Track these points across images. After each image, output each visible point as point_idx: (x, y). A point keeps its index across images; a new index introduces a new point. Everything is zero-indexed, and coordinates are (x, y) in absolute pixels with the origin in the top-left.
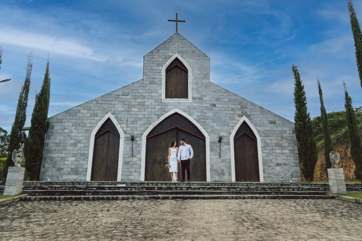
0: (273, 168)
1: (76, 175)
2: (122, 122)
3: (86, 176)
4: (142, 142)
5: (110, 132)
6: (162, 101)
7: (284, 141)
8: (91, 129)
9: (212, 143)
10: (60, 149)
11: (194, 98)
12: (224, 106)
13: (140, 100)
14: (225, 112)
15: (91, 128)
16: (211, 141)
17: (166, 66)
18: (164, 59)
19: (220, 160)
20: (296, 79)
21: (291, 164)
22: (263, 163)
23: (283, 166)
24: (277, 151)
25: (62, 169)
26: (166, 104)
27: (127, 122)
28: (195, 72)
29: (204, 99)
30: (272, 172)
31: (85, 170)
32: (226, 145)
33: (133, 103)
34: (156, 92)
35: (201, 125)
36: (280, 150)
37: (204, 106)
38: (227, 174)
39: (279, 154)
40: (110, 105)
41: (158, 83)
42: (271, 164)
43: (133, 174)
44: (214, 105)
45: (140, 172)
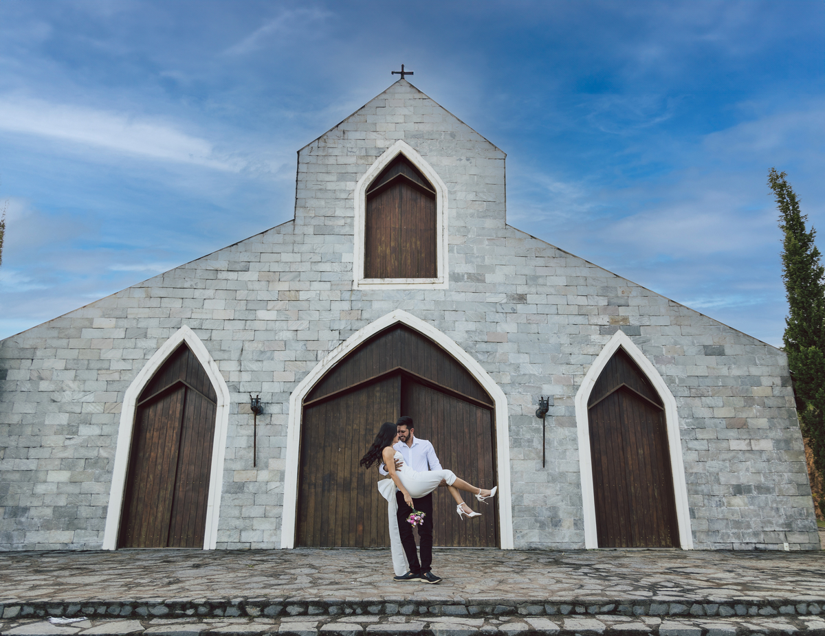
0: (724, 500)
1: (68, 529)
2: (226, 356)
3: (101, 533)
4: (288, 418)
5: (187, 388)
6: (355, 287)
7: (756, 409)
8: (126, 378)
9: (516, 420)
10: (20, 445)
11: (455, 278)
12: (552, 299)
13: (284, 286)
14: (557, 318)
15: (126, 376)
16: (513, 412)
17: (368, 178)
18: (362, 157)
19: (543, 476)
20: (785, 209)
21: (784, 486)
22: (687, 483)
23: (755, 493)
24: (735, 445)
25: (26, 509)
26: (365, 295)
27: (241, 354)
28: (460, 195)
29: (489, 278)
30: (721, 516)
31: (100, 512)
32: (561, 425)
33: (263, 295)
34: (336, 258)
35: (479, 361)
36: (742, 441)
37: (489, 300)
38: (567, 523)
39: (740, 453)
40: (188, 303)
41: (342, 232)
42: (716, 487)
43: (256, 523)
44: (522, 298)
45: (279, 517)
